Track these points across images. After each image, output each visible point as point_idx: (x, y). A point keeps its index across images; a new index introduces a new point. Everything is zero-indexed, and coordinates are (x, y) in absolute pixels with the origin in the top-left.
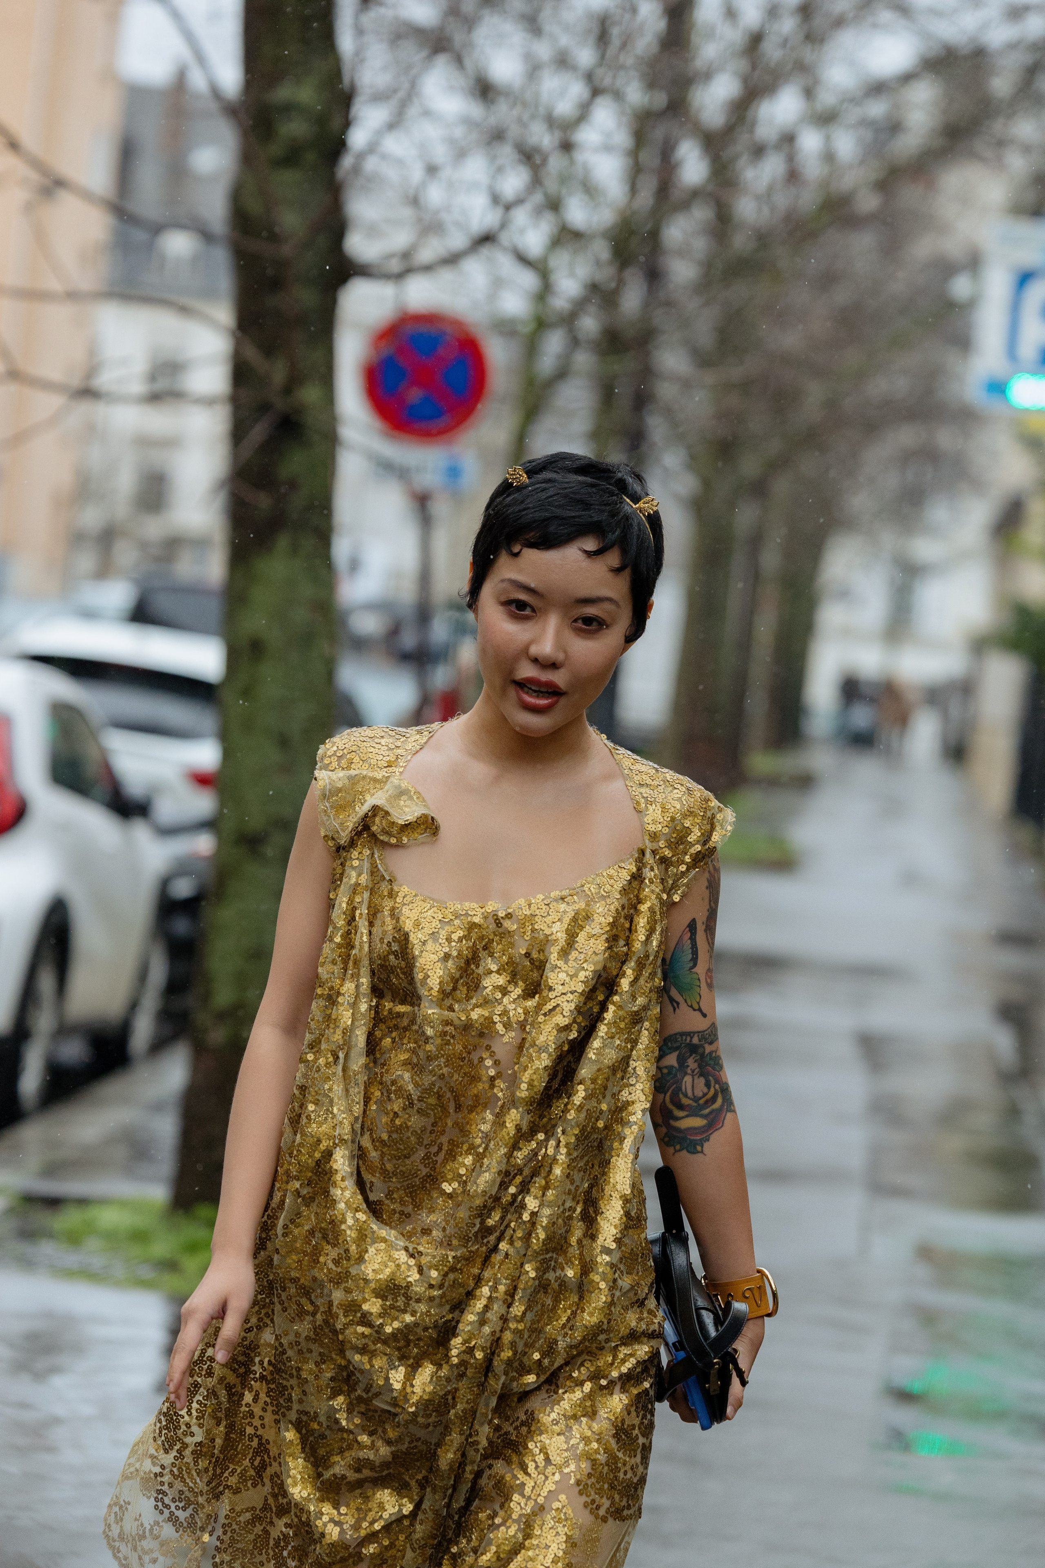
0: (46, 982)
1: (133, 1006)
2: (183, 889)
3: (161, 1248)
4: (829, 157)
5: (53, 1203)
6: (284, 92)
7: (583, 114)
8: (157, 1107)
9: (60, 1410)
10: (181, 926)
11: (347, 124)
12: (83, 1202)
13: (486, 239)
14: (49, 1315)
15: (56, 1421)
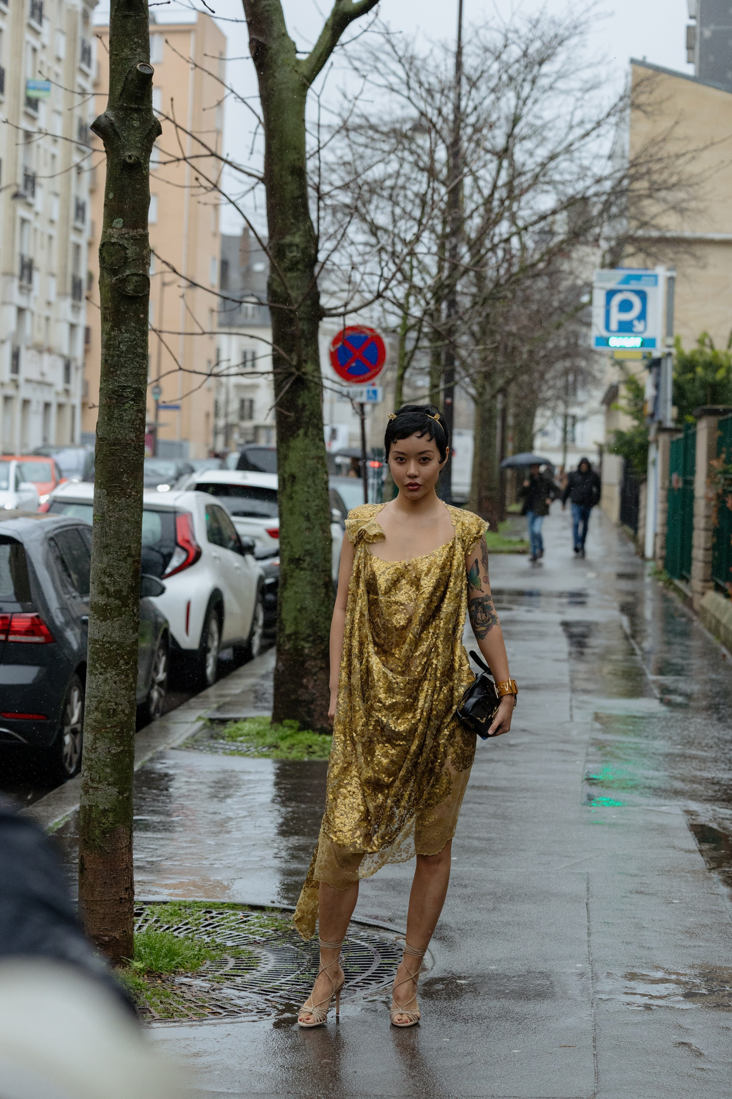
0: (214, 627)
1: (252, 633)
2: (269, 581)
3: (269, 740)
4: (524, 247)
5: (223, 722)
6: (288, 239)
7: (417, 238)
8: (264, 677)
9: (230, 814)
10: (270, 597)
11: (317, 251)
12: (236, 721)
13: (379, 295)
14: (224, 771)
15: (230, 819)
